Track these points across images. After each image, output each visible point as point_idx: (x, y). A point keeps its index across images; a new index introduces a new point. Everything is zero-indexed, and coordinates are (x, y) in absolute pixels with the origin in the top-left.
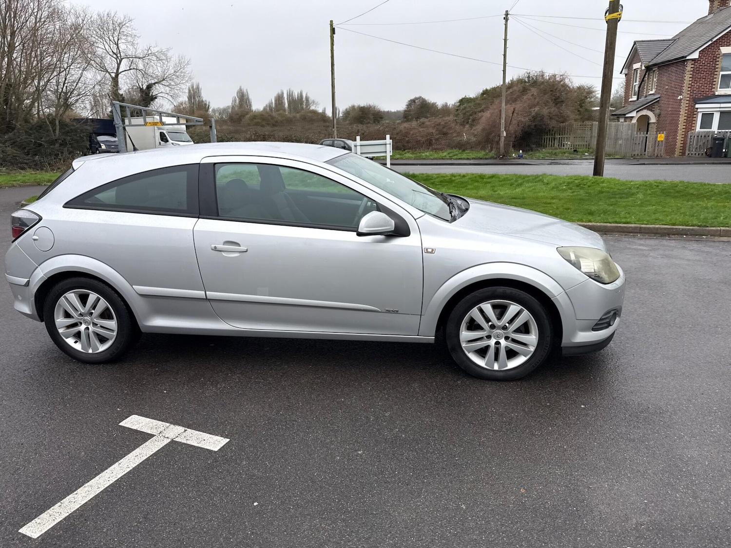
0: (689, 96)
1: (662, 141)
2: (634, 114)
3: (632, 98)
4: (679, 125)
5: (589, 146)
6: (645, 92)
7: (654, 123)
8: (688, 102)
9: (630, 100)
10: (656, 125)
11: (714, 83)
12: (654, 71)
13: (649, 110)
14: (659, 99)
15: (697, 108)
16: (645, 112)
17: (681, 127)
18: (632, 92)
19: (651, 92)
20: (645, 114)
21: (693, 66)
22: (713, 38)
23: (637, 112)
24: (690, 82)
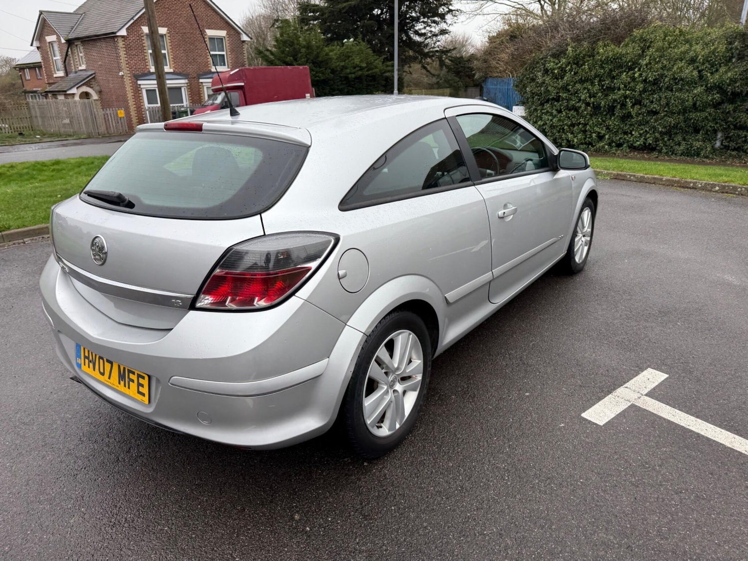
0: (129, 72)
1: (124, 117)
2: (74, 91)
3: (56, 74)
4: (129, 101)
5: (32, 127)
6: (73, 68)
7: (97, 100)
8: (130, 78)
9: (55, 76)
10: (100, 102)
11: (146, 61)
12: (77, 45)
13: (88, 86)
14: (94, 75)
15: (140, 85)
16: (85, 89)
17: (131, 102)
18: (54, 66)
19: (80, 68)
20: (85, 90)
21: (124, 43)
22: (134, 17)
23: (77, 88)
24: (127, 59)
